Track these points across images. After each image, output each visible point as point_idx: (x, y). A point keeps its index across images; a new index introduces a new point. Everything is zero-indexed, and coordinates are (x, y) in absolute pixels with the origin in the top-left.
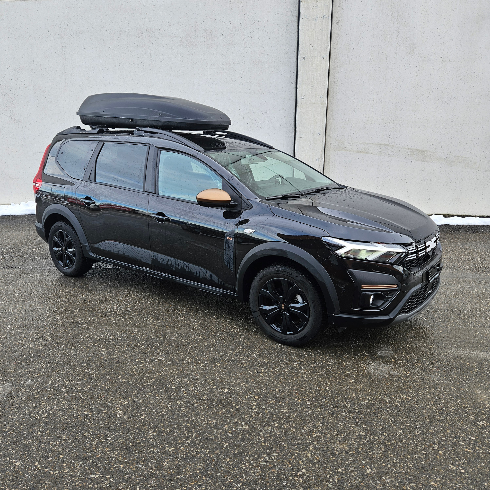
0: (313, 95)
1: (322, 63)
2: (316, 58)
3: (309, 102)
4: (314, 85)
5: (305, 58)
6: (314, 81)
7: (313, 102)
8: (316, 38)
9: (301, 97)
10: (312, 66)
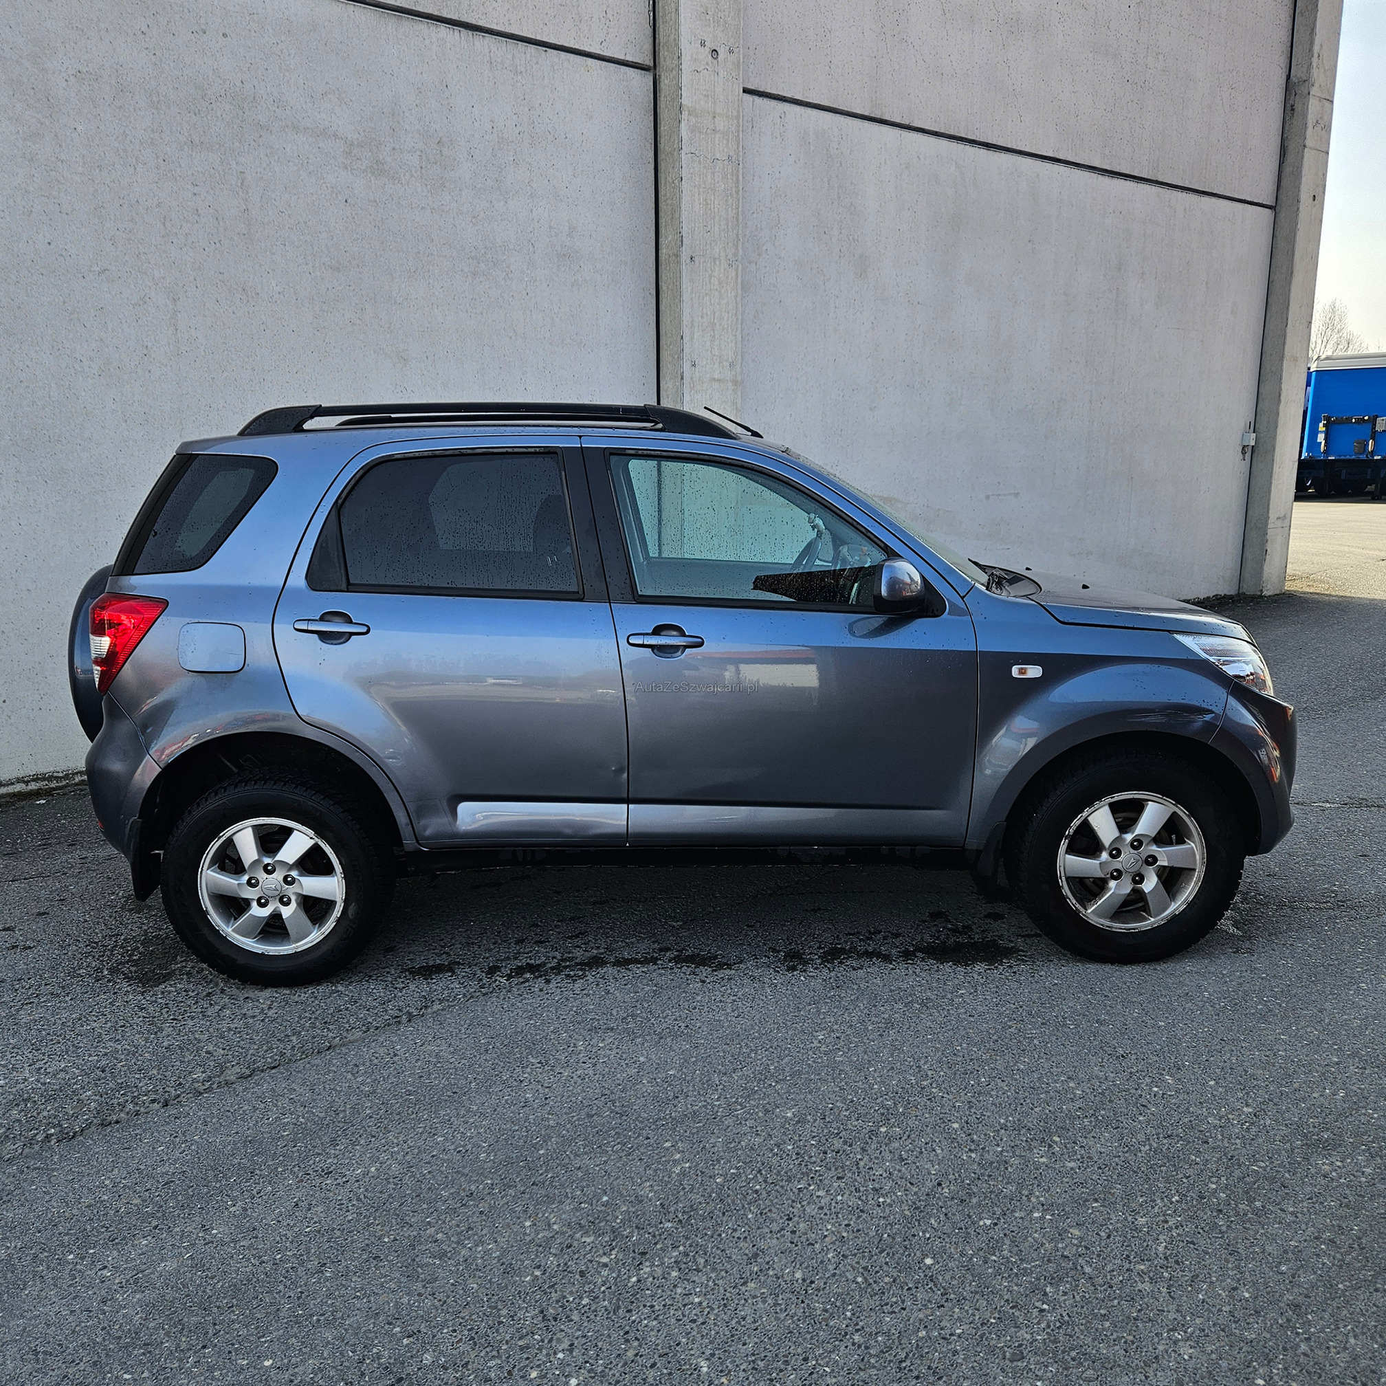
0: (715, 358)
1: (730, 277)
2: (718, 263)
3: (708, 376)
4: (716, 332)
5: (696, 258)
6: (716, 321)
7: (716, 377)
8: (716, 209)
9: (689, 363)
10: (710, 282)
